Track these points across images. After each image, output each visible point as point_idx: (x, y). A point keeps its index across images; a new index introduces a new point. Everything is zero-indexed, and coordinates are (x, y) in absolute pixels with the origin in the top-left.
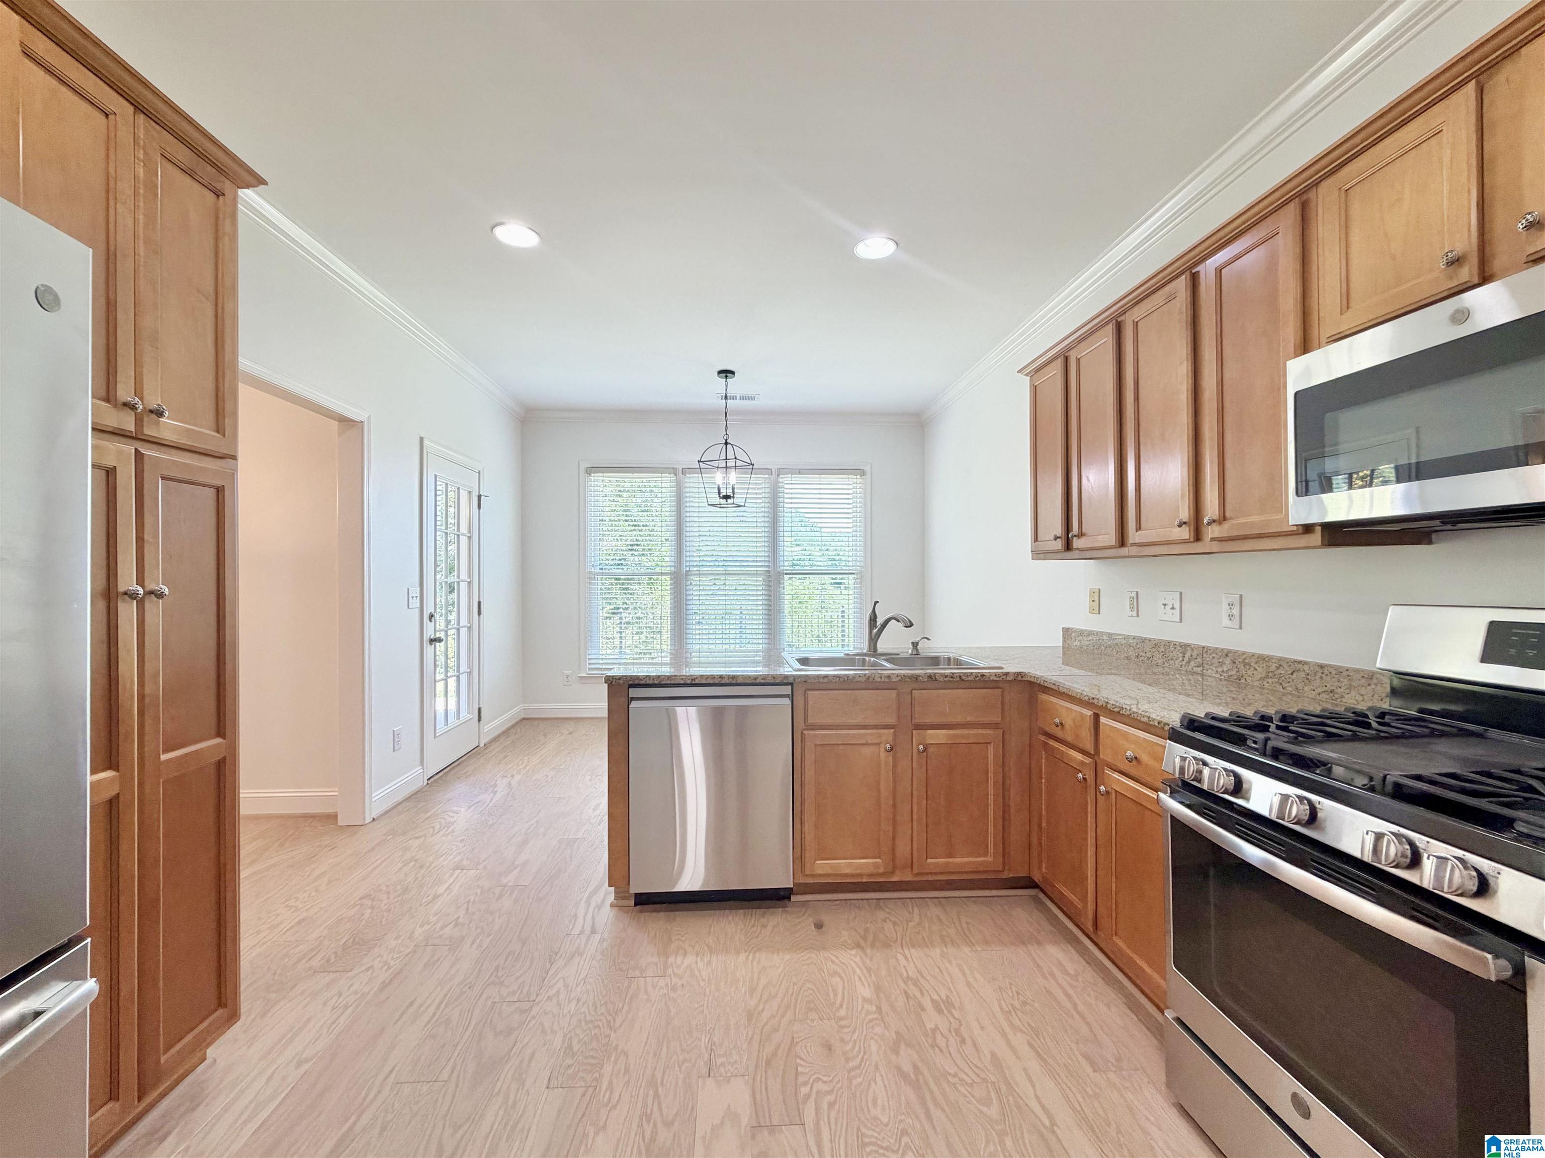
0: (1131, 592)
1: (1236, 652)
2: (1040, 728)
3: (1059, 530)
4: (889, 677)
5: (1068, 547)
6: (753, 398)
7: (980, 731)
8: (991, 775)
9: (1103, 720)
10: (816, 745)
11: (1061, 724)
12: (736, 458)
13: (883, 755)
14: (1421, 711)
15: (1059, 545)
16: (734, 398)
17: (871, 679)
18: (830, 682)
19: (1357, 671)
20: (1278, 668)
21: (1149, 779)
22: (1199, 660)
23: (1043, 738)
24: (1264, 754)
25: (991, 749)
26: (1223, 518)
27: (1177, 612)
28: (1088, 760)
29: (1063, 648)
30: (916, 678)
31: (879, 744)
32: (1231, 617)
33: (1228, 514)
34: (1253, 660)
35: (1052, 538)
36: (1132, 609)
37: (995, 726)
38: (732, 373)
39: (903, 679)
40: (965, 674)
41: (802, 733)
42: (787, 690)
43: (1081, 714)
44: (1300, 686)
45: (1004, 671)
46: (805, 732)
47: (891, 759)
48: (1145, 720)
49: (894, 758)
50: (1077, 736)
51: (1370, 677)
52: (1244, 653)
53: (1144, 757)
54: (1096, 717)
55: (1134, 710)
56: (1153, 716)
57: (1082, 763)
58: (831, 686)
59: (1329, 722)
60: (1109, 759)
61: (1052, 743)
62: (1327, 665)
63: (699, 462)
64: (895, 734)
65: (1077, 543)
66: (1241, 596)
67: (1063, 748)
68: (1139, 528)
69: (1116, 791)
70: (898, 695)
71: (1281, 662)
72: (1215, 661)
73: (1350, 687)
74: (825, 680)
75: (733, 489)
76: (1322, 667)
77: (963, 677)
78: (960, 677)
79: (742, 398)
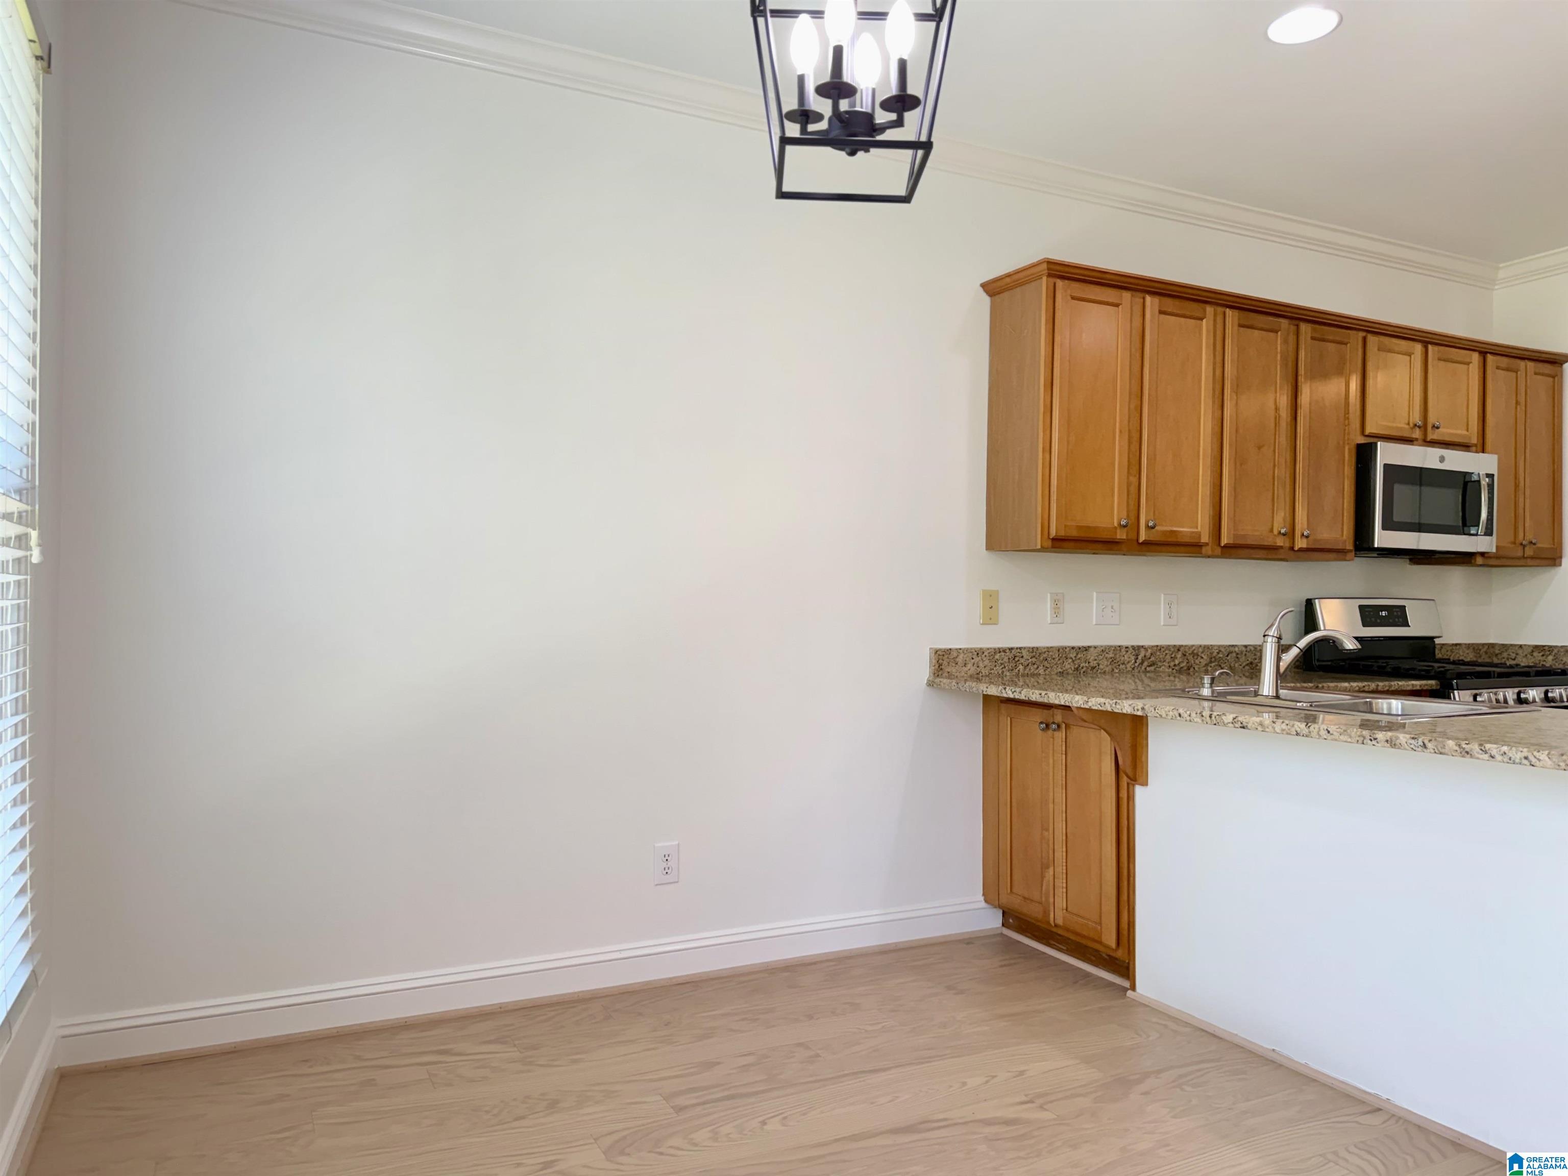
0: (1056, 594)
27: (1117, 613)
32: (1169, 615)
36: (1056, 614)
66: (1177, 597)
68: (1233, 528)
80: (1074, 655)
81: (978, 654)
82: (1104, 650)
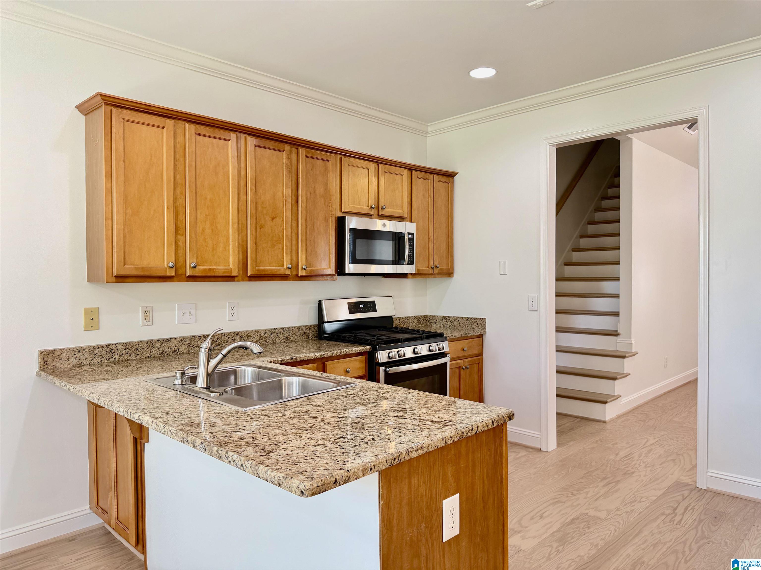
0: (145, 307)
9: (328, 363)
26: (306, 267)
27: (193, 316)
32: (233, 314)
36: (146, 320)
48: (354, 352)
54: (323, 363)
66: (238, 303)
68: (256, 265)
80: (160, 345)
81: (79, 351)
82: (182, 340)
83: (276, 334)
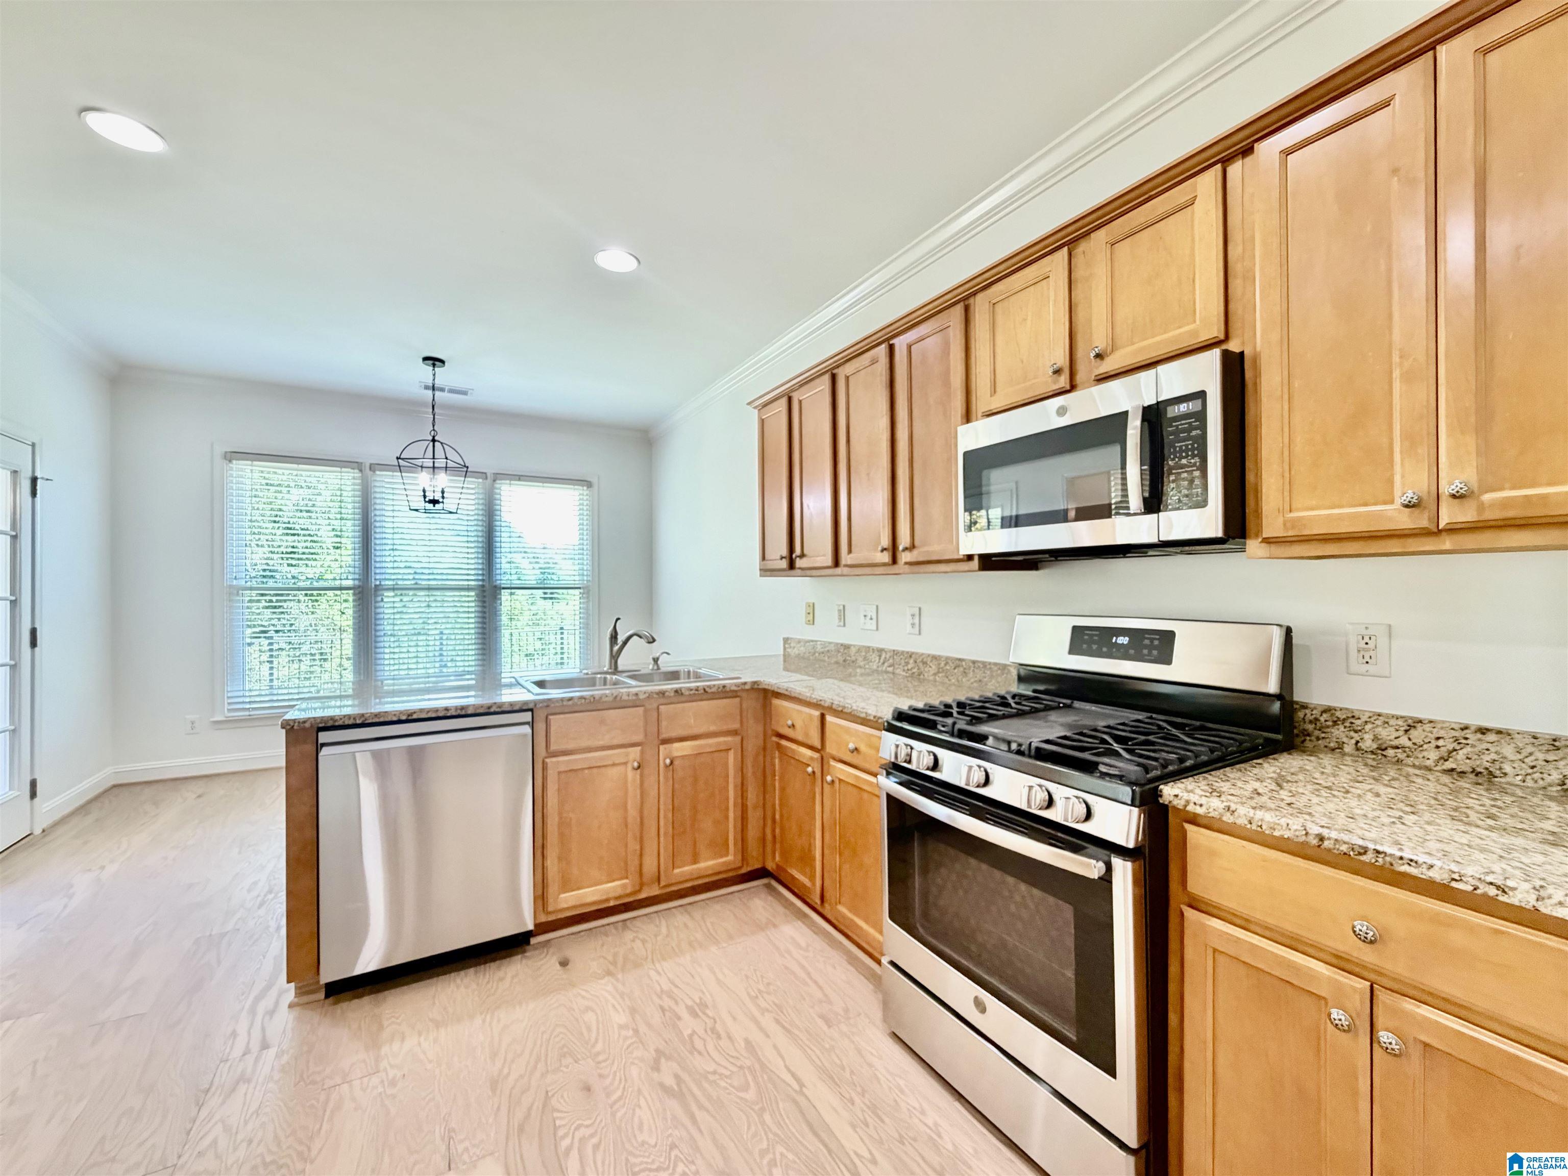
0: (839, 605)
1: (917, 653)
2: (773, 730)
3: (784, 551)
4: (637, 694)
5: (792, 566)
6: (465, 393)
7: (722, 739)
8: (731, 780)
9: (829, 718)
10: (559, 773)
11: (793, 726)
12: (446, 458)
13: (630, 774)
14: (1035, 691)
15: (784, 564)
16: (442, 390)
17: (618, 698)
18: (575, 705)
19: (995, 664)
20: (946, 665)
21: (867, 766)
22: (891, 661)
23: (775, 739)
24: (952, 735)
25: (731, 754)
26: (912, 547)
27: (874, 621)
28: (816, 755)
29: (784, 655)
30: (662, 693)
31: (625, 763)
32: (913, 625)
33: (916, 543)
34: (929, 659)
35: (779, 557)
36: (840, 619)
37: (735, 733)
38: (442, 362)
39: (650, 696)
40: (709, 687)
41: (543, 762)
42: (527, 716)
43: (811, 715)
44: (960, 678)
45: (743, 680)
46: (548, 760)
47: (638, 777)
48: (863, 715)
49: (642, 776)
50: (807, 735)
51: (1004, 667)
52: (923, 654)
53: (863, 748)
54: (823, 716)
55: (855, 708)
56: (870, 712)
57: (812, 758)
58: (576, 709)
59: (987, 705)
60: (834, 753)
61: (784, 743)
62: (978, 661)
63: (398, 458)
64: (642, 752)
65: (799, 563)
66: (920, 609)
67: (794, 746)
68: (850, 551)
69: (840, 780)
70: (646, 711)
71: (948, 660)
72: (903, 661)
73: (992, 677)
74: (570, 703)
75: (443, 492)
76: (974, 662)
77: (707, 689)
78: (704, 690)
79: (452, 391)
83: (961, 669)
